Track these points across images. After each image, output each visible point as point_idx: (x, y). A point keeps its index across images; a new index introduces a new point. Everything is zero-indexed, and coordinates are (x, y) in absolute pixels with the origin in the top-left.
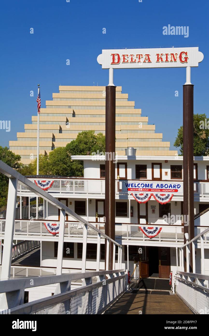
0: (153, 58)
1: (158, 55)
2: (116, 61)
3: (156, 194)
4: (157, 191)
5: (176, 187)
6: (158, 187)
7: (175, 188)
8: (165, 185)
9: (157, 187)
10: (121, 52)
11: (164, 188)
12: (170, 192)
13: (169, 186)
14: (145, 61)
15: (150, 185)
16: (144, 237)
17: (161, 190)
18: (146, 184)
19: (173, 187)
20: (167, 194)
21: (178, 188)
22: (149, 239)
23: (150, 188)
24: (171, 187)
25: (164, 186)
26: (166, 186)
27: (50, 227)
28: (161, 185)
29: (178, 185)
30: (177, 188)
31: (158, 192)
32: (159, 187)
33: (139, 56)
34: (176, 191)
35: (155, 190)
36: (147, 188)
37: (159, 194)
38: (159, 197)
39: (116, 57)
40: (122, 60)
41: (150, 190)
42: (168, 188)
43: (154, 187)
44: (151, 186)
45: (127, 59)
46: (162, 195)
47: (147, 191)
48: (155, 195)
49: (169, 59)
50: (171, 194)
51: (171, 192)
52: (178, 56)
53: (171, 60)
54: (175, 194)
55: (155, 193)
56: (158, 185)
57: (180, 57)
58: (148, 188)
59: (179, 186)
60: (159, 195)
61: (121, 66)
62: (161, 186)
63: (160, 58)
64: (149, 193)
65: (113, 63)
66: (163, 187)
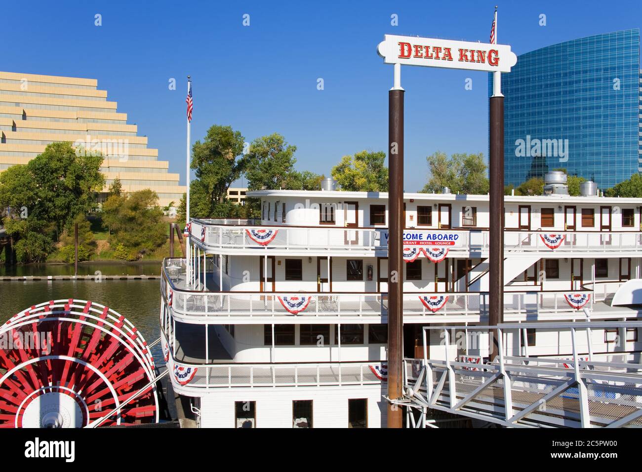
0: (455, 55)
1: (461, 50)
2: (406, 53)
3: (427, 249)
4: (428, 244)
5: (453, 238)
6: (429, 238)
7: (451, 240)
8: (439, 235)
9: (427, 239)
10: (414, 41)
11: (437, 240)
12: (444, 245)
13: (443, 236)
14: (444, 58)
15: (418, 236)
16: (424, 310)
17: (433, 243)
18: (413, 235)
19: (448, 238)
20: (440, 247)
21: (455, 239)
22: (431, 313)
23: (418, 240)
24: (446, 238)
25: (437, 236)
26: (440, 237)
27: (288, 303)
28: (433, 235)
29: (455, 235)
30: (453, 240)
31: (429, 246)
32: (431, 239)
33: (437, 49)
34: (453, 243)
35: (425, 243)
36: (414, 240)
37: (431, 248)
38: (431, 253)
39: (406, 48)
40: (413, 53)
41: (418, 243)
42: (442, 240)
43: (424, 238)
44: (420, 237)
45: (421, 52)
46: (436, 250)
47: (415, 244)
48: (425, 250)
49: (476, 58)
50: (446, 248)
51: (446, 245)
52: (487, 55)
53: (479, 60)
54: (451, 247)
55: (425, 247)
56: (429, 236)
57: (490, 57)
58: (416, 240)
59: (456, 237)
60: (431, 250)
61: (413, 61)
62: (433, 237)
63: (464, 55)
64: (418, 247)
65: (402, 56)
66: (436, 238)
